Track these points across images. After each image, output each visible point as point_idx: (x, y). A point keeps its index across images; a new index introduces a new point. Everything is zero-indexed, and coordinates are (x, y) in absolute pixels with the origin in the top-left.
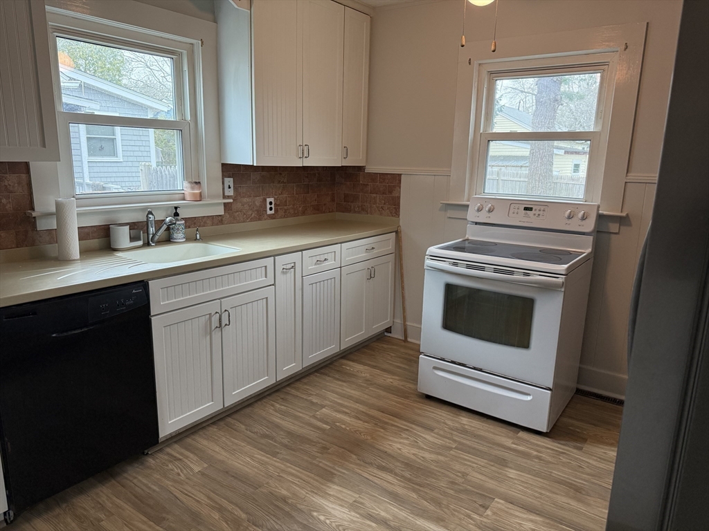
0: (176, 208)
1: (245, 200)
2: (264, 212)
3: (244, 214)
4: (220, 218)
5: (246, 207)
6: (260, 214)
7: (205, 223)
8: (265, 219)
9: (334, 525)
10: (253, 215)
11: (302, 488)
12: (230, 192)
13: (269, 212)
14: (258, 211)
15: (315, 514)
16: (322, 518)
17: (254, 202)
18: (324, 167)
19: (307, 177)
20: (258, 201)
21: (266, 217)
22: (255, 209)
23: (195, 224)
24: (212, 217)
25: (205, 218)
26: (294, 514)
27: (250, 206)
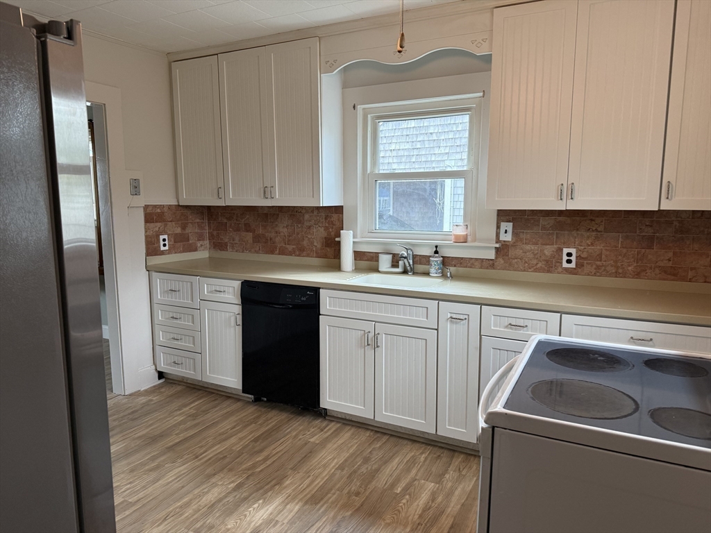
0: (436, 247)
1: (528, 247)
2: (558, 264)
3: (526, 262)
4: (491, 262)
5: (530, 255)
6: (551, 265)
7: (472, 264)
8: (558, 273)
9: (247, 513)
10: (539, 265)
11: (294, 490)
12: (508, 237)
13: (565, 265)
14: (547, 261)
15: (261, 501)
16: (256, 506)
17: (542, 251)
18: (694, 212)
19: (651, 226)
20: (549, 250)
21: (560, 269)
22: (543, 258)
23: (461, 263)
24: (482, 260)
25: (473, 260)
26: (261, 491)
27: (535, 255)
